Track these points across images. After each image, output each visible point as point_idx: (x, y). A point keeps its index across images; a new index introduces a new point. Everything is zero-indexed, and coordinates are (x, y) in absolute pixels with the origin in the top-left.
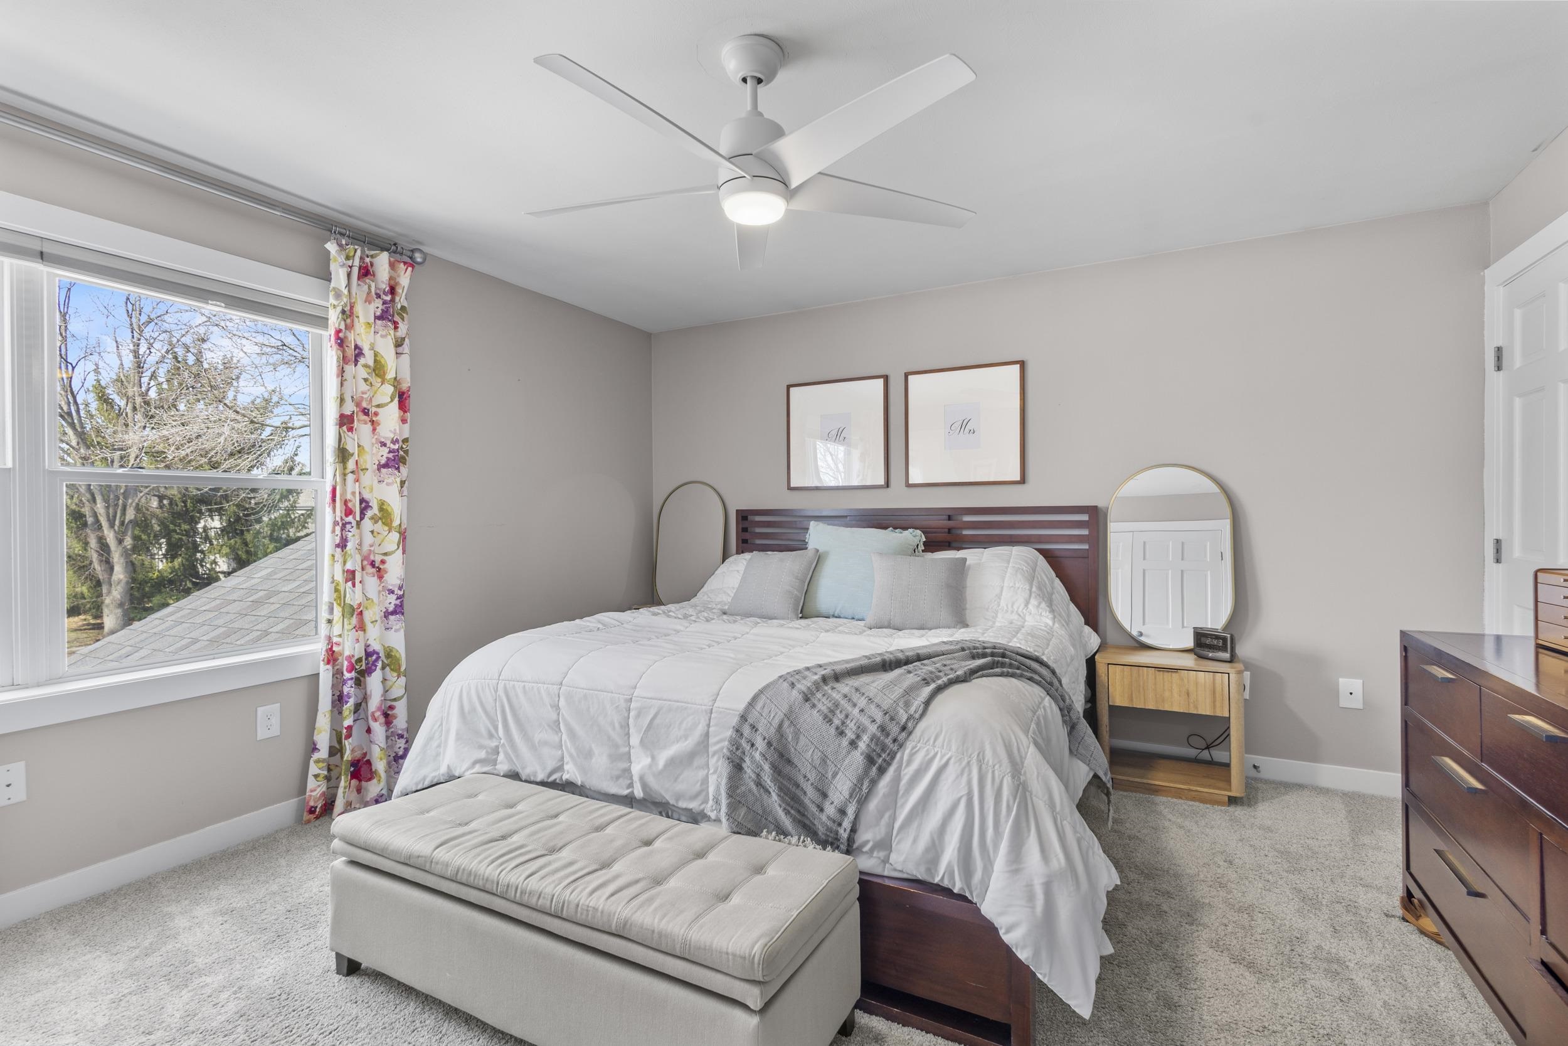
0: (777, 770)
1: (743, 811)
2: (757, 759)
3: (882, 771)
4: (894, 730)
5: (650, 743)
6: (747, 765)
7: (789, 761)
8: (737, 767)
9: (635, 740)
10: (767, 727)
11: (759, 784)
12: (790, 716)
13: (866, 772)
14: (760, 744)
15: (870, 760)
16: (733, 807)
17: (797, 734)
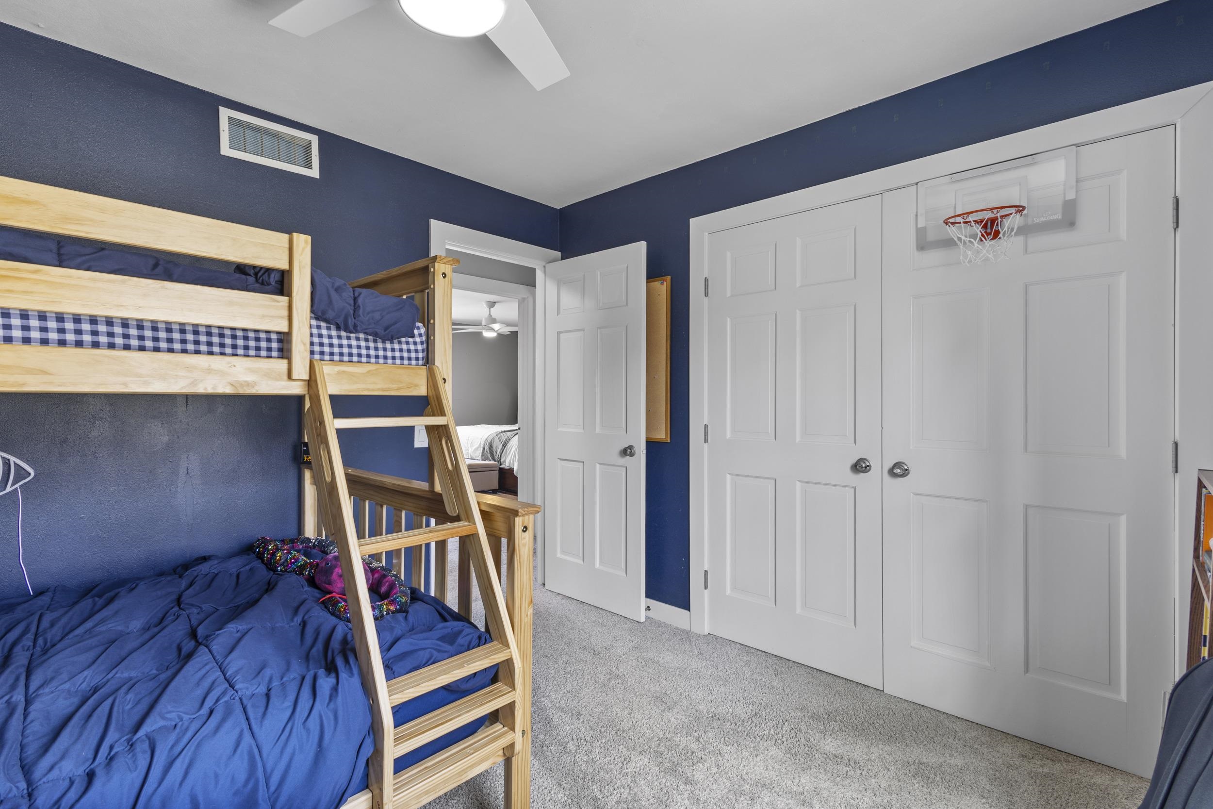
0: (490, 449)
1: (484, 457)
2: (487, 448)
3: (505, 448)
4: (508, 440)
5: (471, 446)
6: (485, 449)
7: (492, 447)
8: (484, 449)
9: (469, 446)
10: (489, 441)
11: (487, 451)
12: (493, 438)
13: (502, 448)
14: (488, 444)
15: (503, 445)
16: (482, 456)
17: (494, 442)
